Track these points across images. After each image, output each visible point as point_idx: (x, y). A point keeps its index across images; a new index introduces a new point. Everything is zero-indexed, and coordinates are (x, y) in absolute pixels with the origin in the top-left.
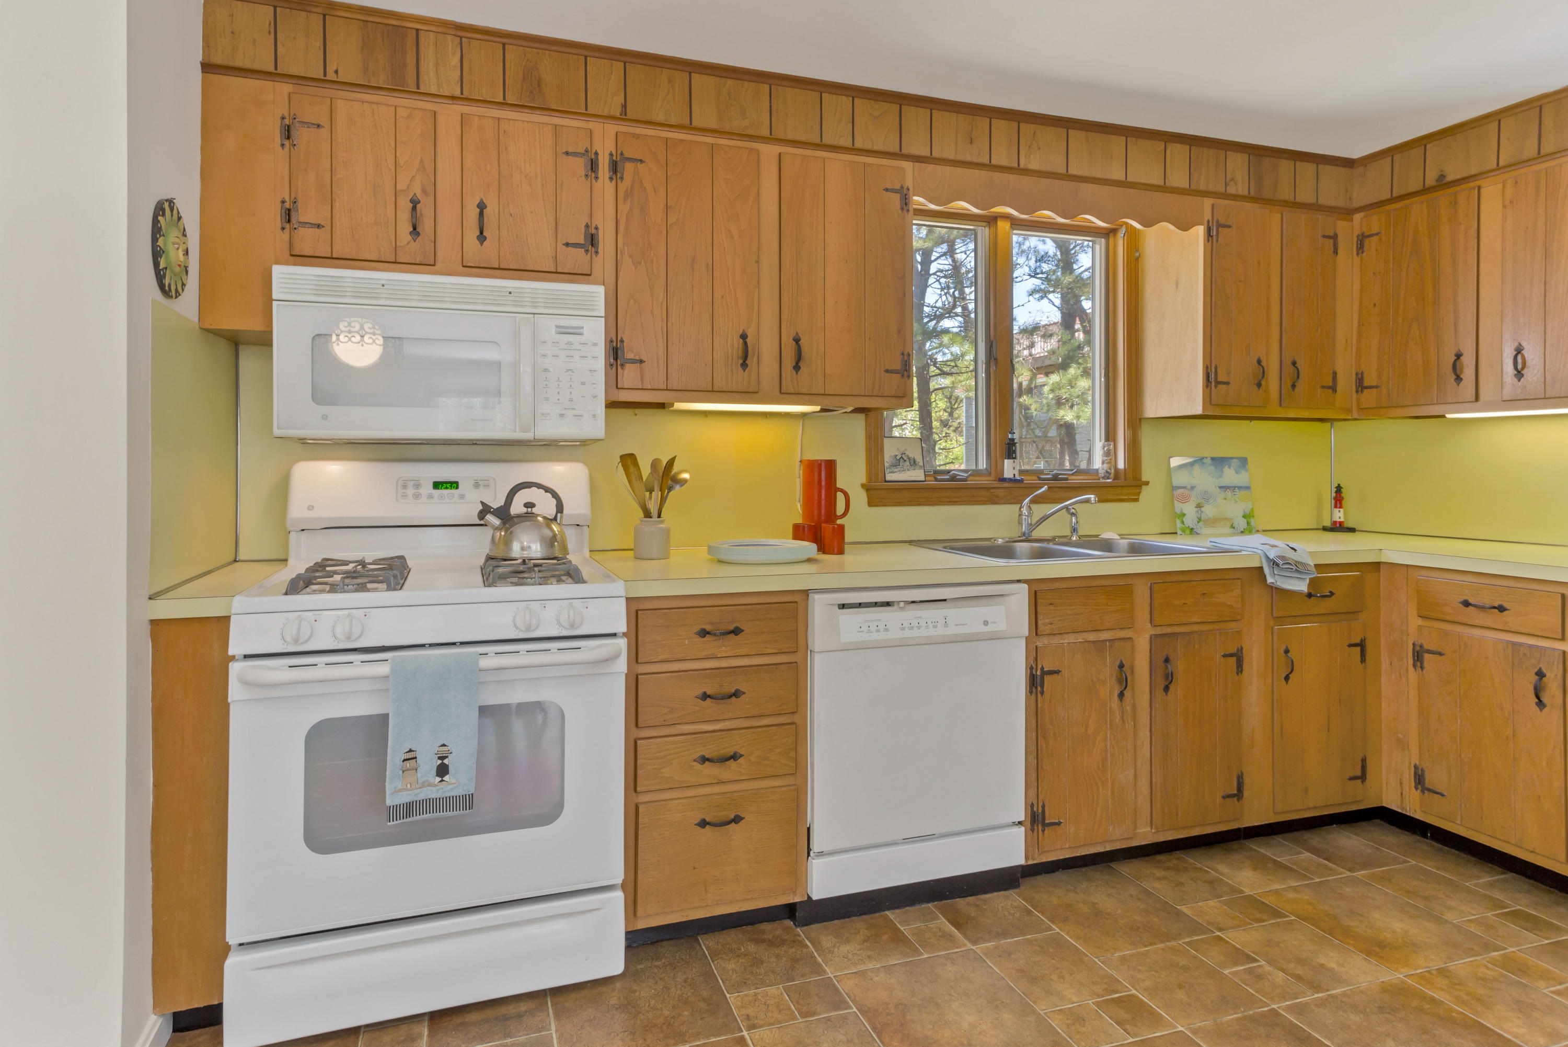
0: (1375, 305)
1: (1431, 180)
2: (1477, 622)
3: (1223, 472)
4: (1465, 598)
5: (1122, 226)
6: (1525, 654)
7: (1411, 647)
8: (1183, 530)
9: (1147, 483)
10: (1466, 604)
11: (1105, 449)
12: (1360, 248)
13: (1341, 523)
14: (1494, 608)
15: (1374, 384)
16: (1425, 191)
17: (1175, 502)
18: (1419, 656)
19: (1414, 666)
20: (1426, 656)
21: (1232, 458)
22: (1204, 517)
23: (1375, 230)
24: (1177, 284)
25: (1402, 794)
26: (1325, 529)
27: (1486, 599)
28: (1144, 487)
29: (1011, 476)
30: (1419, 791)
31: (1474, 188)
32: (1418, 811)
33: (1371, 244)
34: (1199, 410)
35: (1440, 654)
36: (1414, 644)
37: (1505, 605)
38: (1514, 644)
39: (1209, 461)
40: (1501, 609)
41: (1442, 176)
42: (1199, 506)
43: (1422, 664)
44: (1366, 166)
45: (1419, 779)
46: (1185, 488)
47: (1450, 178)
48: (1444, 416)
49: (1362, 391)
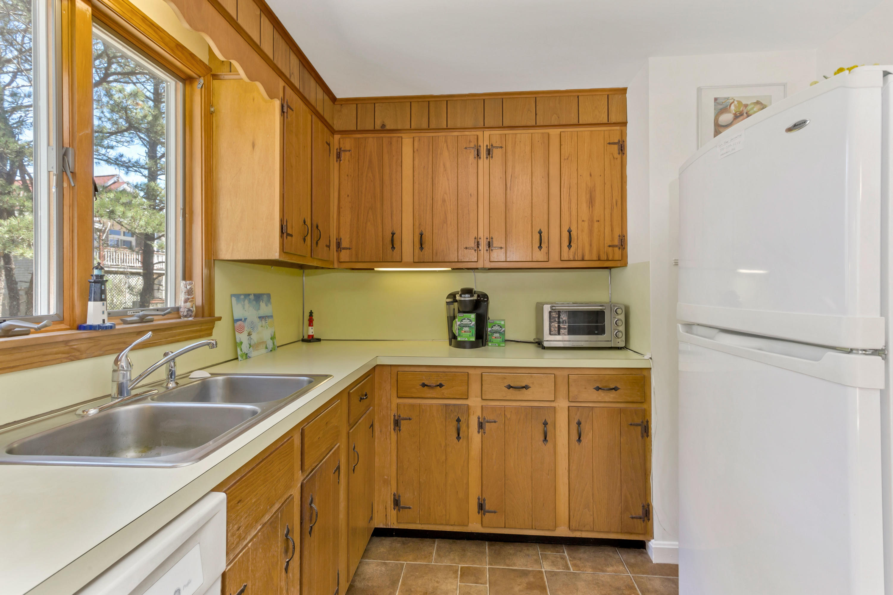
0: (348, 196)
1: (378, 127)
2: (429, 396)
3: (260, 305)
4: (423, 382)
5: (200, 77)
6: (451, 410)
7: (393, 417)
8: (242, 357)
9: (220, 319)
10: (424, 385)
11: (188, 287)
12: (339, 156)
13: (312, 336)
14: (438, 385)
15: (348, 246)
16: (374, 131)
17: (236, 333)
18: (397, 423)
19: (394, 429)
20: (402, 422)
21: (264, 294)
22: (252, 343)
23: (348, 148)
24: (253, 145)
25: (387, 515)
26: (303, 340)
27: (433, 382)
28: (217, 323)
29: (100, 322)
31: (400, 137)
32: (396, 523)
33: (345, 156)
35: (410, 419)
36: (394, 416)
37: (443, 383)
38: (446, 405)
39: (252, 297)
40: (441, 386)
41: (383, 126)
42: (249, 334)
43: (400, 427)
44: (341, 105)
45: (396, 503)
46: (241, 320)
47: (388, 127)
48: (373, 269)
49: (341, 251)
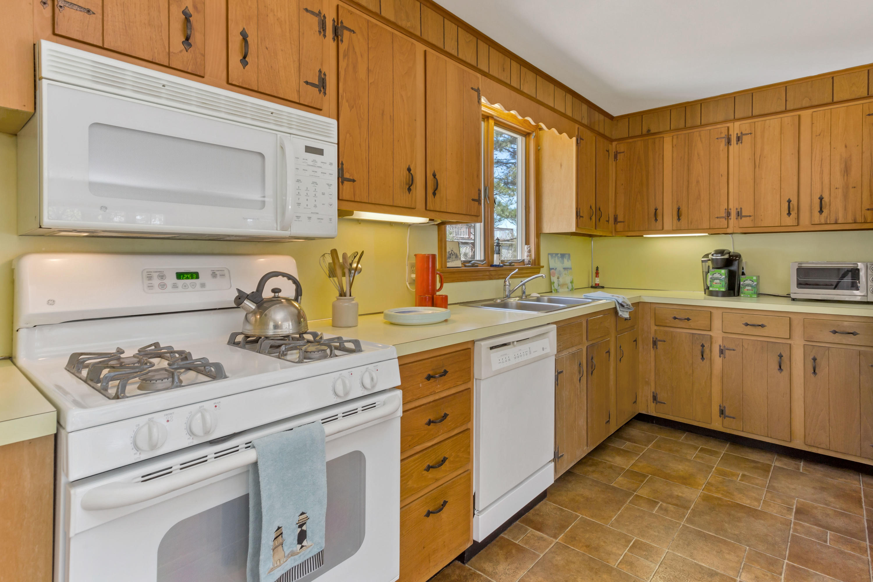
0: (622, 184)
1: (645, 131)
2: (679, 326)
3: (564, 261)
4: (675, 316)
5: (533, 132)
6: (697, 338)
7: (652, 339)
8: (554, 291)
9: (543, 267)
10: (675, 318)
11: (529, 249)
12: (616, 157)
13: (598, 284)
14: (686, 319)
15: (622, 220)
16: (642, 135)
17: (551, 277)
18: (655, 343)
19: (653, 347)
20: (659, 343)
21: (566, 254)
22: (560, 284)
23: (622, 150)
24: (561, 166)
25: (647, 406)
26: (592, 287)
27: (683, 316)
28: (541, 269)
29: (498, 264)
30: (654, 403)
31: (662, 137)
32: (654, 412)
33: (620, 157)
34: (573, 229)
35: (664, 341)
36: (653, 338)
37: (690, 318)
38: (693, 334)
39: (559, 255)
40: (688, 319)
41: (649, 131)
42: (558, 278)
43: (657, 346)
44: (618, 121)
45: (655, 398)
46: (553, 269)
47: (652, 131)
48: (643, 236)
49: (617, 224)
